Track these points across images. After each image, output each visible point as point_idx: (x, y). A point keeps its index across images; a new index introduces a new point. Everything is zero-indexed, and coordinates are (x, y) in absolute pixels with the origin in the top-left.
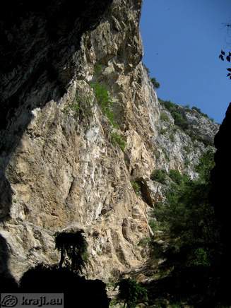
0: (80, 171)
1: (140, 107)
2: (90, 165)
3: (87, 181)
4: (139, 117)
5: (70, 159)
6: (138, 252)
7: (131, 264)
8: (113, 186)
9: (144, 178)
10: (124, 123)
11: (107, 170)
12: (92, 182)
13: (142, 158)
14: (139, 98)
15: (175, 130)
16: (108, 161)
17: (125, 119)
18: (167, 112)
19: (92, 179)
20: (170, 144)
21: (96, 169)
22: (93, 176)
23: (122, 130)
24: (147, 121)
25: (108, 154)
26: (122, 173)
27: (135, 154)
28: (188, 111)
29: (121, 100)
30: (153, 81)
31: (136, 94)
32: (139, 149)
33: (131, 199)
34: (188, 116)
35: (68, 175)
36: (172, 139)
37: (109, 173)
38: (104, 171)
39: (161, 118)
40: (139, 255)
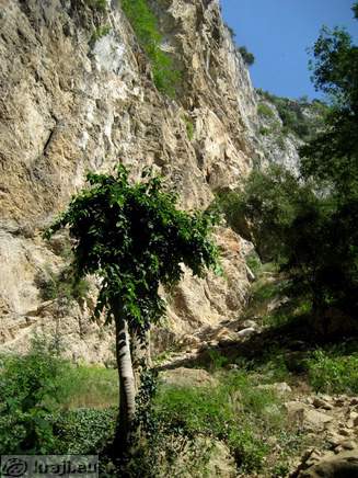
0: (74, 112)
1: (219, 80)
2: (100, 106)
3: (95, 138)
4: (217, 96)
5: (44, 73)
6: (218, 296)
7: (203, 319)
8: (159, 162)
9: (231, 187)
10: (190, 95)
11: (142, 125)
12: (107, 143)
13: (226, 158)
14: (217, 65)
15: (285, 132)
16: (144, 111)
17: (190, 88)
18: (270, 105)
19: (105, 136)
20: (277, 152)
21: (116, 119)
22: (108, 130)
23: (186, 108)
24: (235, 107)
25: (147, 100)
26: (180, 144)
27: (212, 150)
28: (306, 105)
29: (180, 49)
30: (243, 51)
31: (212, 56)
32: (219, 141)
33: (200, 194)
34: (306, 113)
35: (40, 110)
36: (282, 147)
37: (148, 133)
38: (135, 129)
39: (259, 112)
40: (222, 304)
